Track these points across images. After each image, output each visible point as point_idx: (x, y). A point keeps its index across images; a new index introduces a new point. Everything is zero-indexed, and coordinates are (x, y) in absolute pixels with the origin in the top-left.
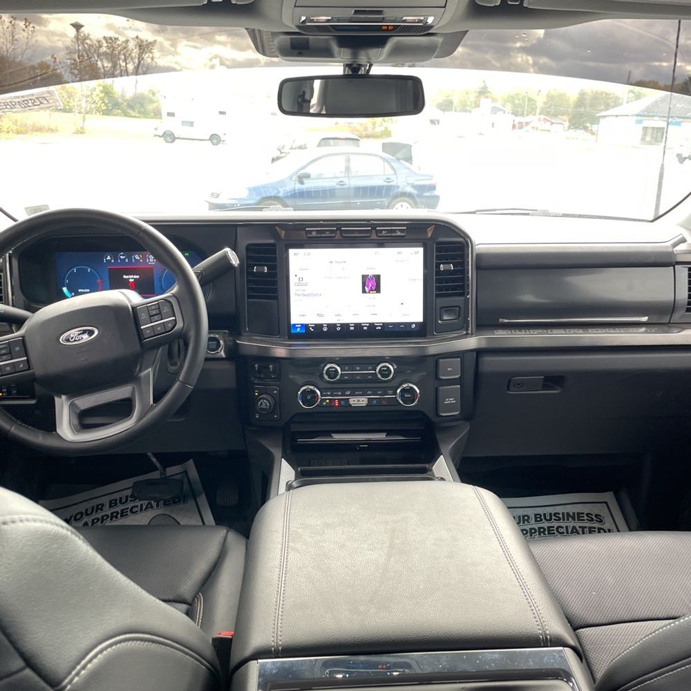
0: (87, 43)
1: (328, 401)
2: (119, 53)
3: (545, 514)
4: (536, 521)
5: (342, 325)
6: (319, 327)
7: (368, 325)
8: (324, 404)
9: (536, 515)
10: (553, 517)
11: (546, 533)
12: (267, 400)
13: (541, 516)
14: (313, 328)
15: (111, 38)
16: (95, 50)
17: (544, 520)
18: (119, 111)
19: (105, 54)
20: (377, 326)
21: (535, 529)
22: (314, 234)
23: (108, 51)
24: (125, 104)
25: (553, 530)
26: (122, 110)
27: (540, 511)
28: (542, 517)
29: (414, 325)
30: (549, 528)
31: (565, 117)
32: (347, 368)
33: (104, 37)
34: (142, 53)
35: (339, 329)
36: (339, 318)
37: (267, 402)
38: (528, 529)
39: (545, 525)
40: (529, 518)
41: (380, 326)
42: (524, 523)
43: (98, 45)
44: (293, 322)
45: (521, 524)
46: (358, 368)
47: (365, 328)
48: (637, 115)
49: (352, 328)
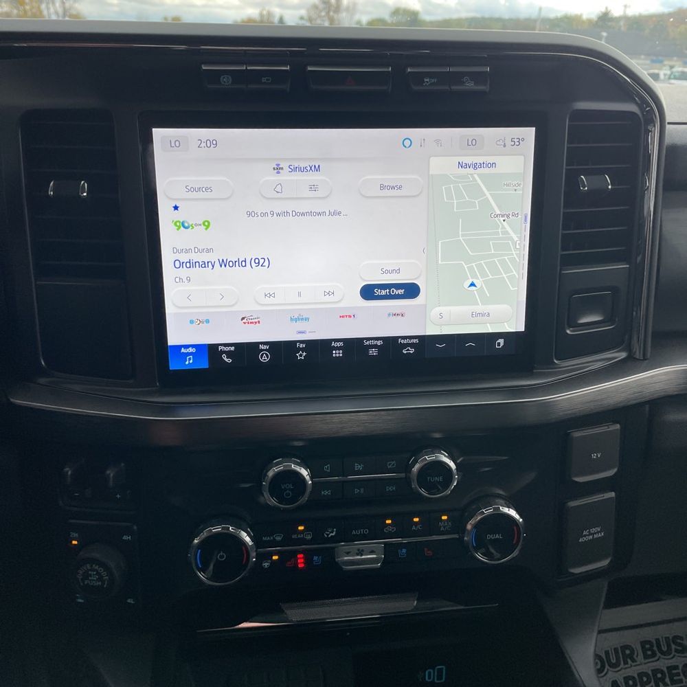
1: (275, 558)
3: (657, 640)
4: (646, 657)
5: (312, 346)
6: (246, 351)
7: (379, 343)
8: (266, 565)
9: (643, 644)
10: (673, 647)
11: (667, 680)
12: (102, 564)
13: (652, 646)
14: (229, 354)
17: (659, 654)
20: (405, 346)
21: (646, 674)
22: (226, 81)
25: (678, 674)
27: (648, 634)
28: (655, 648)
29: (501, 341)
30: (670, 668)
32: (327, 468)
35: (301, 356)
36: (300, 326)
37: (101, 570)
38: (636, 676)
39: (663, 663)
40: (632, 651)
41: (412, 345)
42: (626, 663)
44: (173, 340)
45: (622, 665)
46: (358, 467)
47: (374, 352)
49: (337, 354)
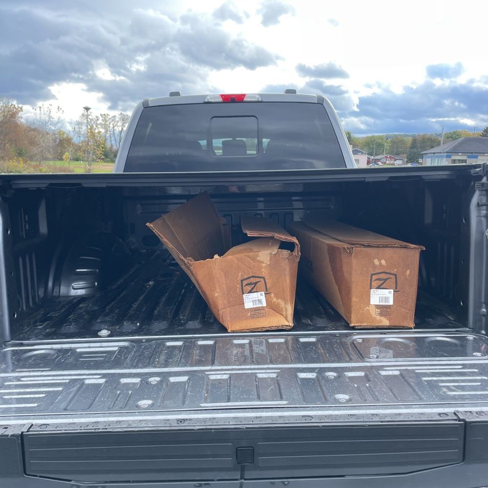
0: (89, 118)
2: (110, 124)
15: (105, 115)
16: (94, 122)
18: (109, 159)
19: (101, 124)
23: (102, 122)
24: (113, 155)
26: (110, 158)
31: (405, 155)
33: (101, 114)
34: (124, 123)
43: (96, 119)
48: (447, 152)
